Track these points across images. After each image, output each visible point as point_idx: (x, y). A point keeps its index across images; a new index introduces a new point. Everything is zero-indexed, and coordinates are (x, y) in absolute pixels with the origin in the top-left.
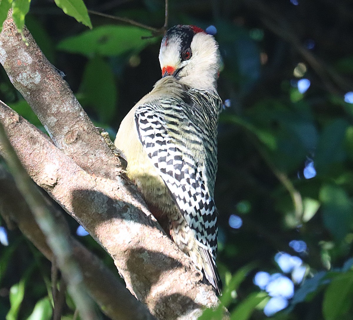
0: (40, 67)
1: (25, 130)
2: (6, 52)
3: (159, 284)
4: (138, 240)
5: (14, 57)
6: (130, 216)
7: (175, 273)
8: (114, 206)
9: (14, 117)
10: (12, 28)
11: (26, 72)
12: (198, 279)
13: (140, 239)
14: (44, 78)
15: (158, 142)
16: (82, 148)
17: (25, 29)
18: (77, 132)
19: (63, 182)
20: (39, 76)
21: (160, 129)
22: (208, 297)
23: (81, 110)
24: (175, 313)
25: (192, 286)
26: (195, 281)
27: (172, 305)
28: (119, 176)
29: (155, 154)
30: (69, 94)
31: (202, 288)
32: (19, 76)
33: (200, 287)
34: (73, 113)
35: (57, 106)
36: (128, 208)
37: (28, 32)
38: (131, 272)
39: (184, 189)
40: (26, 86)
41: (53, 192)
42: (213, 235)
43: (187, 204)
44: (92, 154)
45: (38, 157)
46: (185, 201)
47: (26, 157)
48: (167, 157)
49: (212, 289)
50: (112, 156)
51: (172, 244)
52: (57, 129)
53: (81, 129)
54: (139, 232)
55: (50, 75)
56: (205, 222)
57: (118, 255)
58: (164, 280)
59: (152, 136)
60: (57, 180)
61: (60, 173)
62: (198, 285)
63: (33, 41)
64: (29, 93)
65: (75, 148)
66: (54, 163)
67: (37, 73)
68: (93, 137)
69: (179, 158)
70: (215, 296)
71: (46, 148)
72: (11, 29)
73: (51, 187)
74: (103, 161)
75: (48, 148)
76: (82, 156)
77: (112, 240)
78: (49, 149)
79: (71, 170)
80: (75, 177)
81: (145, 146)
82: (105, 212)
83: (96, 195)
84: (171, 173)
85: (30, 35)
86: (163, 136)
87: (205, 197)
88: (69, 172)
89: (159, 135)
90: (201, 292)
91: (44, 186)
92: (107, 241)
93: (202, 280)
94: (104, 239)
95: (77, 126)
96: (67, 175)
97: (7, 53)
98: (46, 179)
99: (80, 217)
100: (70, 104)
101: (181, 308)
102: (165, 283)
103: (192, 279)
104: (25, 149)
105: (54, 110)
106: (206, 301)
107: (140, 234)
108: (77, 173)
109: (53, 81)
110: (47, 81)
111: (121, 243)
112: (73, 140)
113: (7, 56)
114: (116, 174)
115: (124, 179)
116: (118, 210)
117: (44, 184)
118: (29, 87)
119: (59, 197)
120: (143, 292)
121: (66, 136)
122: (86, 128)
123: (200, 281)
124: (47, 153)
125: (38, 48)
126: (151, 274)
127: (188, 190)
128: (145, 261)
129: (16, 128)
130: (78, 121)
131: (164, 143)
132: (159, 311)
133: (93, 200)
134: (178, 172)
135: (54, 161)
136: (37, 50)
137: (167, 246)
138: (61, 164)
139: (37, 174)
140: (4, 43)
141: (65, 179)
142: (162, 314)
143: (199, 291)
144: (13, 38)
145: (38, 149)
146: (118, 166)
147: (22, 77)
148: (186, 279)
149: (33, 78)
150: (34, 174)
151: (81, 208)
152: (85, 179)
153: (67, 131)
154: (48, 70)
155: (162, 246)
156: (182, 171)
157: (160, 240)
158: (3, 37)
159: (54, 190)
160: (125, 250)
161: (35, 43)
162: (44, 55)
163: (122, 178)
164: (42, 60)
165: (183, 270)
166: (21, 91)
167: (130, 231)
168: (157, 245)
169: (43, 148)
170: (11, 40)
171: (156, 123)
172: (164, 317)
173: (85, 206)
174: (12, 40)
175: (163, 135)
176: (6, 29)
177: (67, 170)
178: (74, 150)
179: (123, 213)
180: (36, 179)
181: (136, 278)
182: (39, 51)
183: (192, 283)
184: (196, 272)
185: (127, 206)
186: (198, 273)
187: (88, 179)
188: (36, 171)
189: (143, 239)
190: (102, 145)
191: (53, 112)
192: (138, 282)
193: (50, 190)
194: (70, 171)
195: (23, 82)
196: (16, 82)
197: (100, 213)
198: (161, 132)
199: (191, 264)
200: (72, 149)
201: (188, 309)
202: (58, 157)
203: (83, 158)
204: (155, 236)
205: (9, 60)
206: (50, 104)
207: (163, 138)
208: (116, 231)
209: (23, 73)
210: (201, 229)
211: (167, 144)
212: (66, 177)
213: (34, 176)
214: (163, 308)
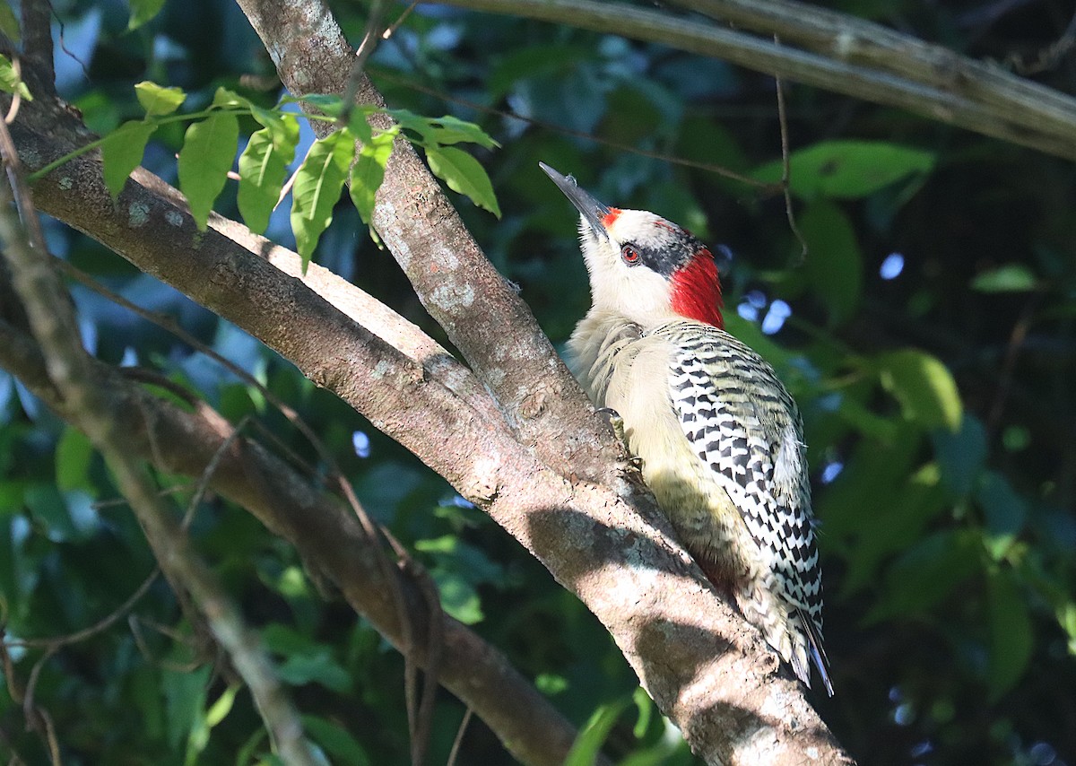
0: (472, 276)
1: (434, 396)
2: (409, 247)
3: (695, 680)
4: (652, 599)
5: (423, 257)
6: (638, 554)
7: (724, 659)
8: (608, 534)
9: (414, 372)
10: (420, 204)
11: (446, 285)
12: (768, 670)
13: (658, 596)
14: (481, 297)
15: (702, 412)
16: (553, 427)
17: (446, 205)
18: (542, 397)
19: (509, 492)
20: (472, 293)
21: (705, 386)
22: (788, 703)
23: (551, 355)
24: (725, 734)
25: (757, 682)
26: (763, 673)
27: (719, 720)
28: (622, 477)
29: (701, 435)
30: (528, 325)
31: (778, 686)
32: (433, 292)
33: (771, 685)
34: (536, 362)
35: (506, 347)
36: (635, 539)
37: (452, 209)
38: (643, 659)
39: (757, 501)
40: (448, 311)
41: (491, 511)
42: (813, 583)
43: (765, 527)
44: (571, 438)
45: (460, 446)
46: (761, 522)
47: (438, 446)
48: (720, 442)
49: (798, 688)
50: (610, 440)
51: (720, 605)
52: (507, 391)
53: (551, 391)
54: (654, 584)
55: (491, 290)
56: (796, 561)
57: (617, 626)
58: (703, 672)
59: (691, 400)
60: (496, 490)
61: (502, 475)
62: (767, 681)
63: (461, 227)
64: (454, 325)
65: (539, 426)
66: (491, 458)
67: (468, 286)
68: (573, 406)
69: (742, 442)
70: (803, 700)
71: (475, 430)
72: (417, 205)
73: (486, 501)
74: (591, 449)
75: (479, 430)
76: (552, 440)
77: (604, 599)
78: (482, 430)
79: (524, 469)
80: (533, 482)
81: (681, 420)
82: (590, 547)
83: (572, 515)
84: (728, 472)
85: (456, 214)
86: (712, 400)
87: (793, 514)
88: (519, 474)
89: (703, 398)
90: (774, 694)
91: (475, 500)
92: (596, 600)
93: (776, 671)
94: (590, 596)
95: (542, 385)
96: (515, 480)
97: (412, 249)
98: (477, 487)
99: (543, 556)
100: (529, 343)
101: (736, 724)
102: (706, 677)
103: (756, 671)
104: (435, 431)
105: (500, 355)
106: (784, 710)
107: (657, 588)
108: (536, 475)
109: (498, 301)
110: (487, 301)
111: (621, 604)
112: (536, 412)
113: (411, 255)
114: (616, 473)
115: (631, 483)
116: (615, 543)
117: (473, 497)
118: (454, 313)
119: (503, 520)
120: (666, 695)
121: (523, 404)
122: (559, 388)
123: (773, 673)
124: (477, 439)
125: (469, 239)
126: (680, 661)
127: (763, 502)
128: (667, 636)
129: (416, 393)
130: (545, 376)
131: (712, 414)
132: (697, 730)
133: (566, 525)
134: (741, 470)
135: (491, 454)
136: (468, 243)
137: (710, 609)
138: (505, 458)
139: (459, 478)
140: (404, 231)
141: (512, 487)
142: (701, 737)
143: (770, 692)
144: (421, 221)
145: (461, 431)
146: (620, 460)
147: (440, 294)
148: (745, 670)
149: (459, 297)
150: (454, 478)
151: (543, 540)
152: (552, 485)
153: (525, 395)
154: (488, 280)
155: (699, 608)
156: (748, 467)
157: (696, 597)
158: (403, 219)
159: (492, 507)
160: (629, 618)
161: (464, 231)
162: (482, 253)
163: (627, 481)
164: (477, 262)
165: (738, 655)
166: (439, 321)
167: (637, 582)
168: (690, 606)
169: (470, 430)
170: (417, 225)
171: (700, 374)
172: (706, 742)
173: (551, 535)
174: (419, 224)
175: (712, 398)
176: (408, 205)
177: (517, 469)
178: (538, 430)
179: (625, 548)
180: (459, 487)
181: (653, 668)
182: (473, 244)
183: (756, 678)
184: (766, 656)
185: (632, 536)
186: (770, 658)
187: (557, 486)
188: (458, 472)
189: (663, 595)
190: (591, 419)
191: (499, 360)
192: (657, 675)
193: (486, 508)
194: (521, 471)
195: (442, 304)
196: (430, 304)
197: (579, 548)
198: (707, 391)
199: (756, 641)
200: (534, 429)
201: (749, 725)
202: (499, 446)
203: (553, 445)
204: (686, 590)
205: (415, 262)
206: (491, 345)
207: (712, 403)
208: (610, 581)
209: (441, 286)
210: (791, 573)
211: (718, 415)
212: (513, 482)
213: (456, 481)
214: (703, 724)
